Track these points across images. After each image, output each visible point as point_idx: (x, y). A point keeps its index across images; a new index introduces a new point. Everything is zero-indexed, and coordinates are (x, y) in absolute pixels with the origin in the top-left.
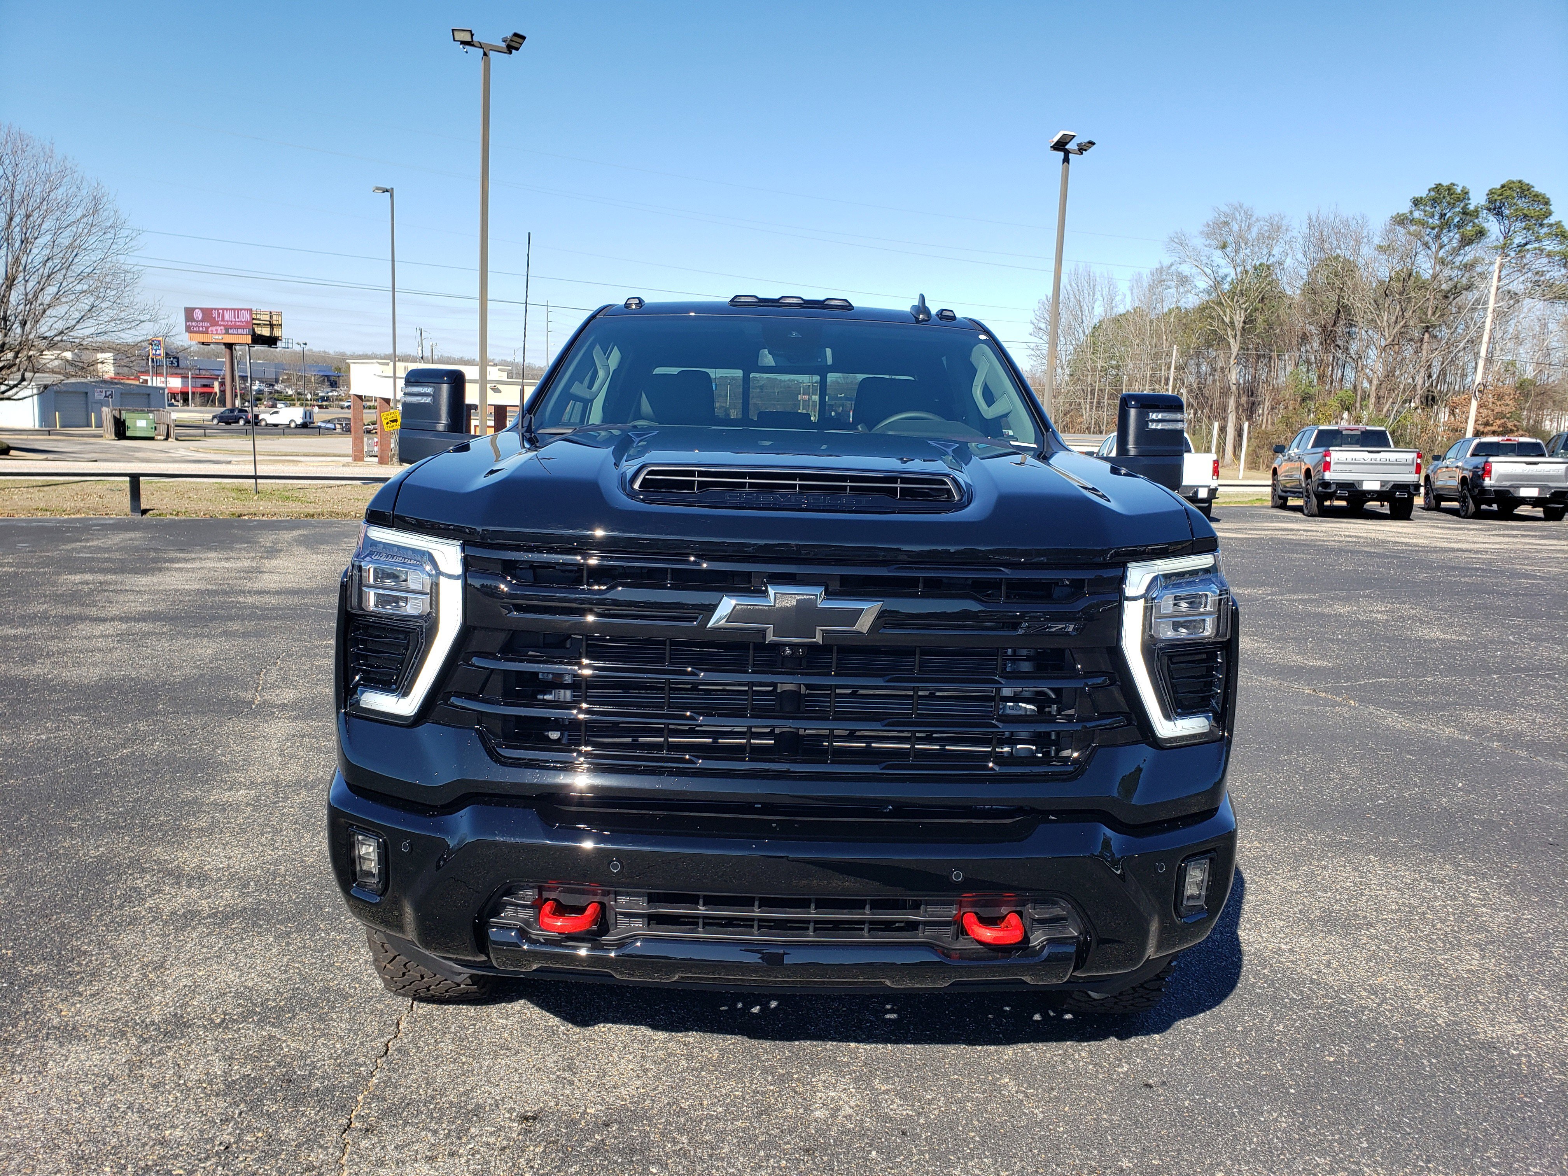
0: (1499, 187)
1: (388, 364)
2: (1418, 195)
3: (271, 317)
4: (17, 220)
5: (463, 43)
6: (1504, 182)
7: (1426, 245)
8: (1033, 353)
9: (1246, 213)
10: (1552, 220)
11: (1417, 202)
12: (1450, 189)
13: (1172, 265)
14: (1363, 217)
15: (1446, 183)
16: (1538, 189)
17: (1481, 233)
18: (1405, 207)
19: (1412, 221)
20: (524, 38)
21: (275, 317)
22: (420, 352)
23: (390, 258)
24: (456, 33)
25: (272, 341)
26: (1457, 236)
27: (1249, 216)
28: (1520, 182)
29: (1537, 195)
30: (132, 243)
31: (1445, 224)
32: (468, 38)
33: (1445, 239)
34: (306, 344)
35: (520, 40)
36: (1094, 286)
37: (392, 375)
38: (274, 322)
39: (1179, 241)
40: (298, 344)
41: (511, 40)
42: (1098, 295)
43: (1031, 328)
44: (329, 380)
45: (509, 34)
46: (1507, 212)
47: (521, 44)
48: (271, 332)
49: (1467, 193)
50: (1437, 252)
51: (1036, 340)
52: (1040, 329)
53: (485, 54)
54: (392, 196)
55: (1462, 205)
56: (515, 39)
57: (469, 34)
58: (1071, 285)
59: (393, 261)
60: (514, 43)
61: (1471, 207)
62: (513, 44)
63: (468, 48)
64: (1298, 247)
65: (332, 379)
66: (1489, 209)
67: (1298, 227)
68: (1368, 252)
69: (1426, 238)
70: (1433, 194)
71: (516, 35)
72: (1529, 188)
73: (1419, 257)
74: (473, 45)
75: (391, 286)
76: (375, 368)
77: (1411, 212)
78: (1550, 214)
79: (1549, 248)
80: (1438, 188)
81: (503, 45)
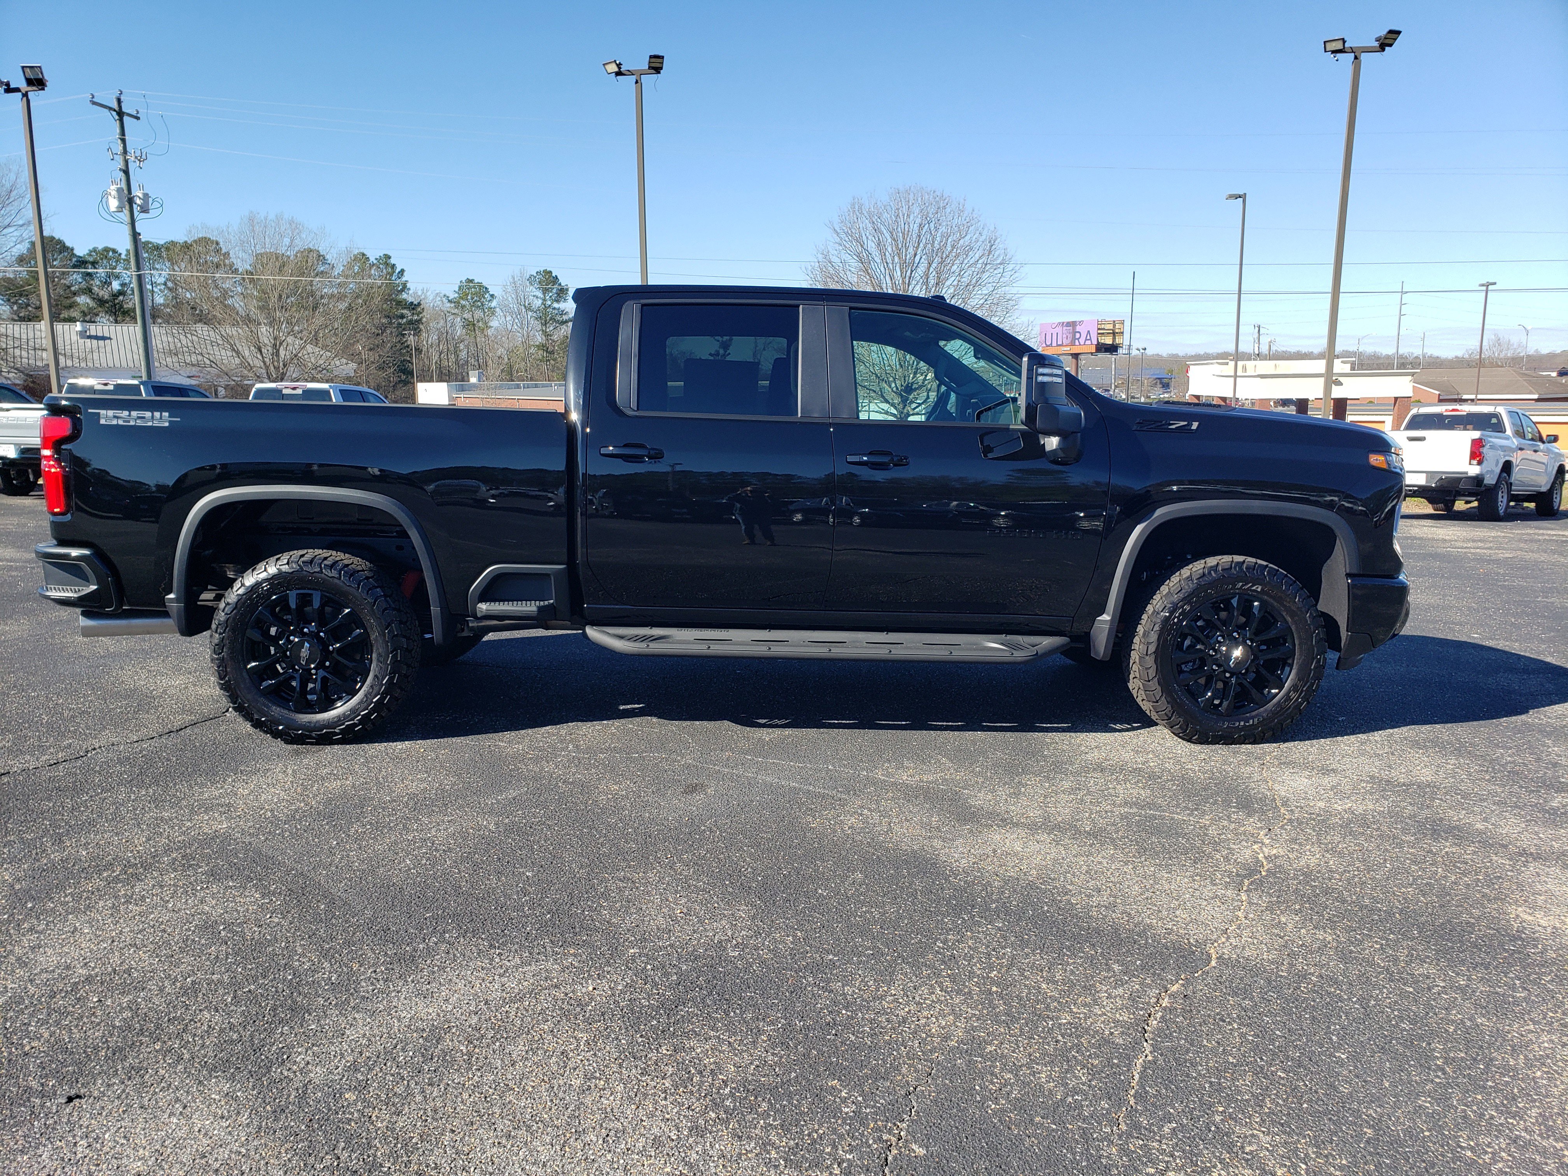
1: (1227, 364)
3: (1114, 326)
4: (934, 265)
5: (1333, 52)
20: (1399, 34)
21: (1117, 326)
22: (1256, 349)
23: (1238, 263)
24: (1327, 44)
25: (1112, 349)
30: (1017, 275)
32: (1339, 46)
34: (1145, 349)
37: (1233, 374)
38: (1117, 331)
40: (1138, 349)
41: (1385, 38)
44: (1161, 383)
45: (1383, 32)
47: (1395, 39)
48: (1114, 339)
53: (1356, 58)
54: (1244, 202)
56: (1390, 36)
57: (1341, 42)
59: (1241, 264)
62: (1387, 41)
63: (1339, 55)
65: (1165, 381)
71: (1391, 32)
74: (1345, 52)
75: (1237, 289)
76: (1216, 368)
81: (1376, 44)
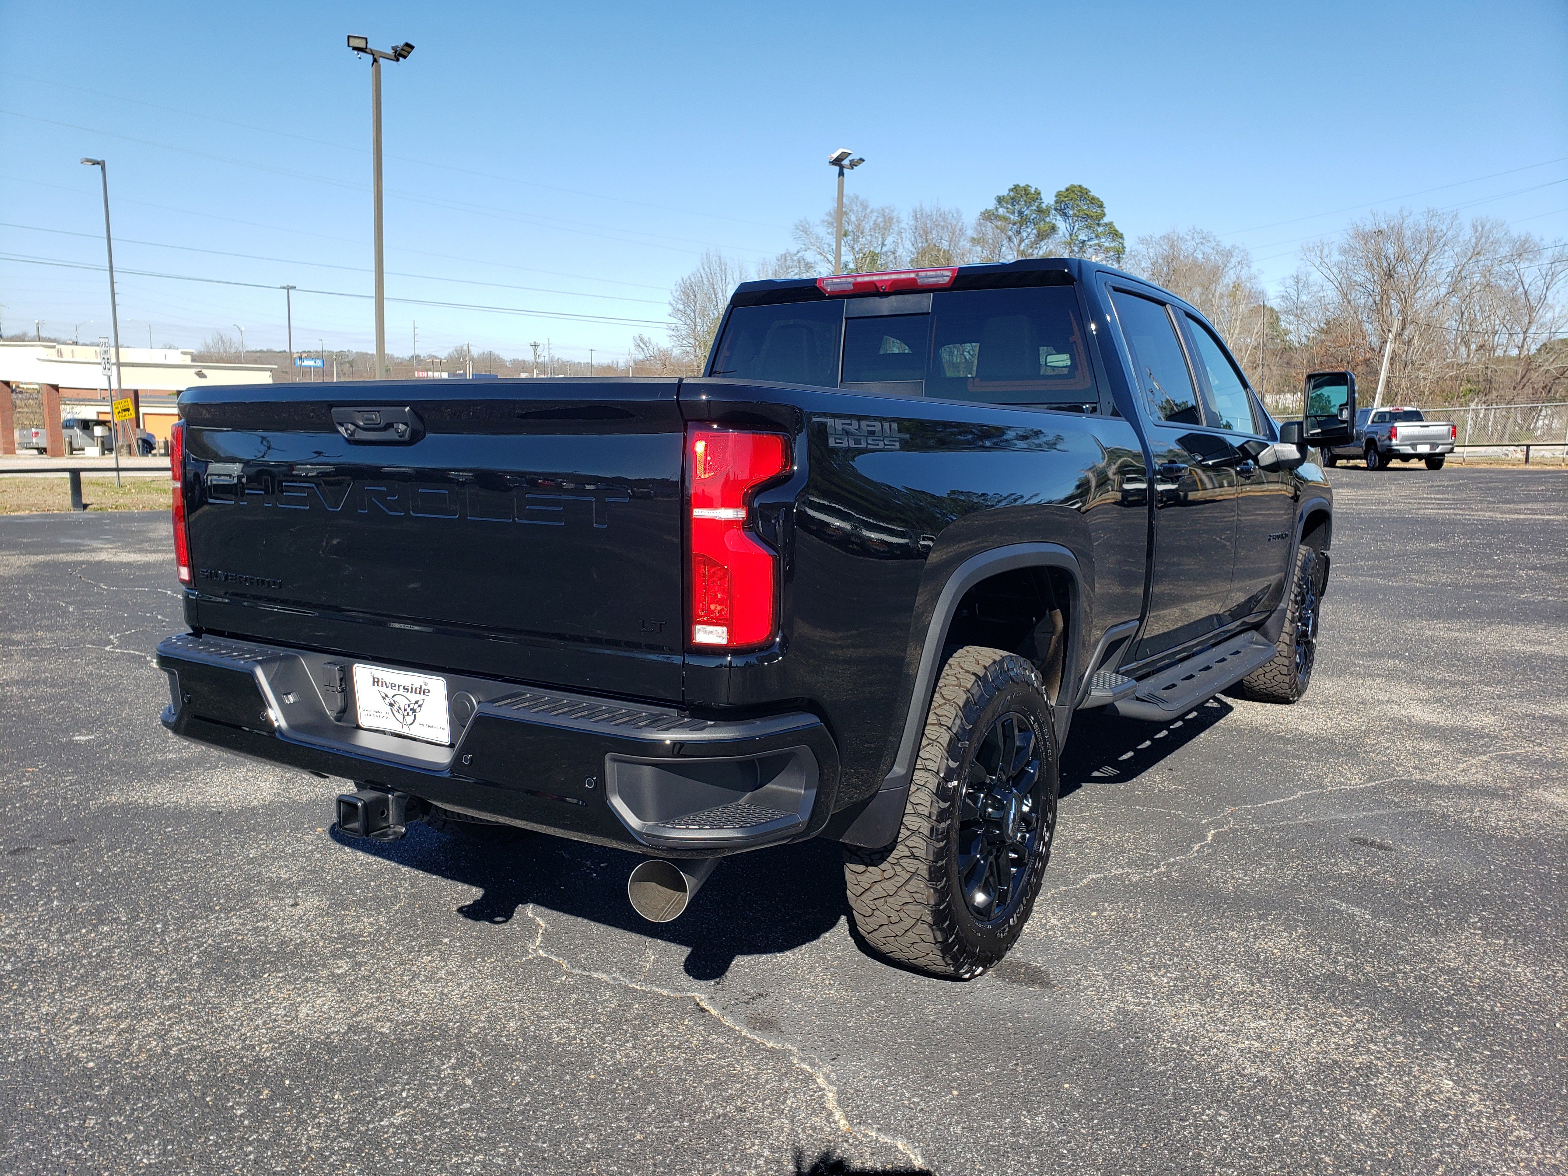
0: (1064, 190)
2: (1001, 194)
5: (357, 49)
6: (1068, 186)
7: (1010, 239)
8: (673, 333)
9: (862, 204)
10: (1106, 220)
11: (1000, 200)
12: (1026, 189)
13: (798, 252)
14: (958, 211)
15: (1022, 184)
16: (1093, 193)
17: (1054, 229)
18: (991, 205)
19: (998, 217)
20: (412, 47)
24: (351, 39)
26: (1035, 231)
27: (865, 208)
28: (1080, 186)
29: (1093, 198)
31: (1024, 220)
32: (362, 44)
33: (1024, 234)
35: (408, 49)
36: (726, 269)
39: (803, 229)
41: (403, 50)
42: (729, 278)
43: (669, 309)
45: (401, 44)
46: (1071, 212)
47: (409, 53)
49: (1039, 194)
50: (1019, 245)
51: (675, 321)
52: (678, 310)
53: (375, 60)
54: (103, 169)
55: (1036, 204)
56: (407, 48)
57: (364, 41)
58: (704, 269)
59: (109, 238)
60: (402, 52)
61: (1044, 206)
63: (361, 54)
64: (908, 236)
66: (1056, 210)
67: (906, 221)
68: (965, 244)
69: (1010, 233)
70: (1012, 194)
71: (407, 45)
72: (1087, 192)
73: (1004, 249)
74: (365, 52)
77: (997, 209)
78: (1105, 215)
79: (1107, 244)
80: (1016, 188)
81: (393, 53)
